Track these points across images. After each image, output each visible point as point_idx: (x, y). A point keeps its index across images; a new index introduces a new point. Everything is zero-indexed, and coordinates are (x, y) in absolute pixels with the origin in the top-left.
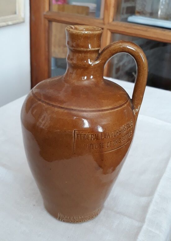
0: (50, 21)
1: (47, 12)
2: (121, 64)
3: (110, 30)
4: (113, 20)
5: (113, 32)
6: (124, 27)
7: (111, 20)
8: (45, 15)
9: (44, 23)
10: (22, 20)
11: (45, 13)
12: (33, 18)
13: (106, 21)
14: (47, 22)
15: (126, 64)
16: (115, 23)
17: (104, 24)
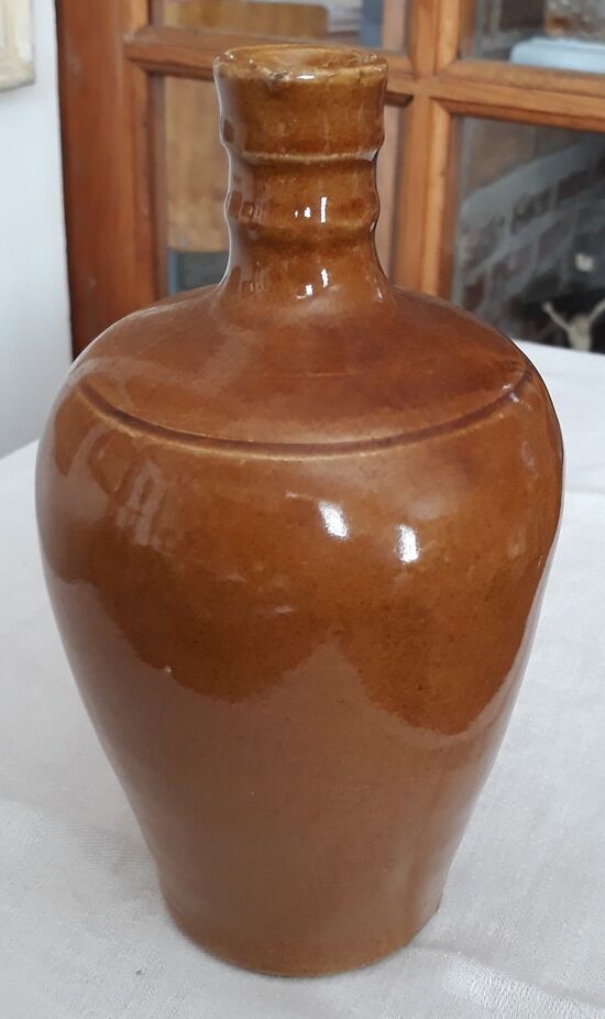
0: (155, 73)
1: (141, 31)
2: (489, 264)
3: (441, 101)
4: (458, 55)
5: (459, 113)
6: (512, 85)
7: (447, 55)
8: (127, 46)
9: (125, 82)
10: (21, 75)
11: (128, 37)
12: (74, 61)
13: (425, 64)
14: (140, 77)
15: (512, 265)
16: (466, 68)
17: (414, 75)
